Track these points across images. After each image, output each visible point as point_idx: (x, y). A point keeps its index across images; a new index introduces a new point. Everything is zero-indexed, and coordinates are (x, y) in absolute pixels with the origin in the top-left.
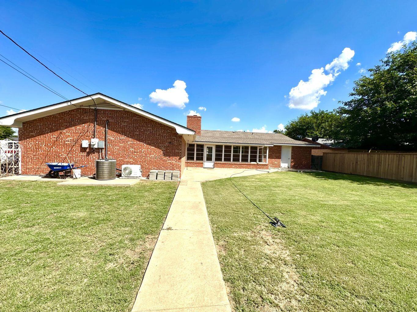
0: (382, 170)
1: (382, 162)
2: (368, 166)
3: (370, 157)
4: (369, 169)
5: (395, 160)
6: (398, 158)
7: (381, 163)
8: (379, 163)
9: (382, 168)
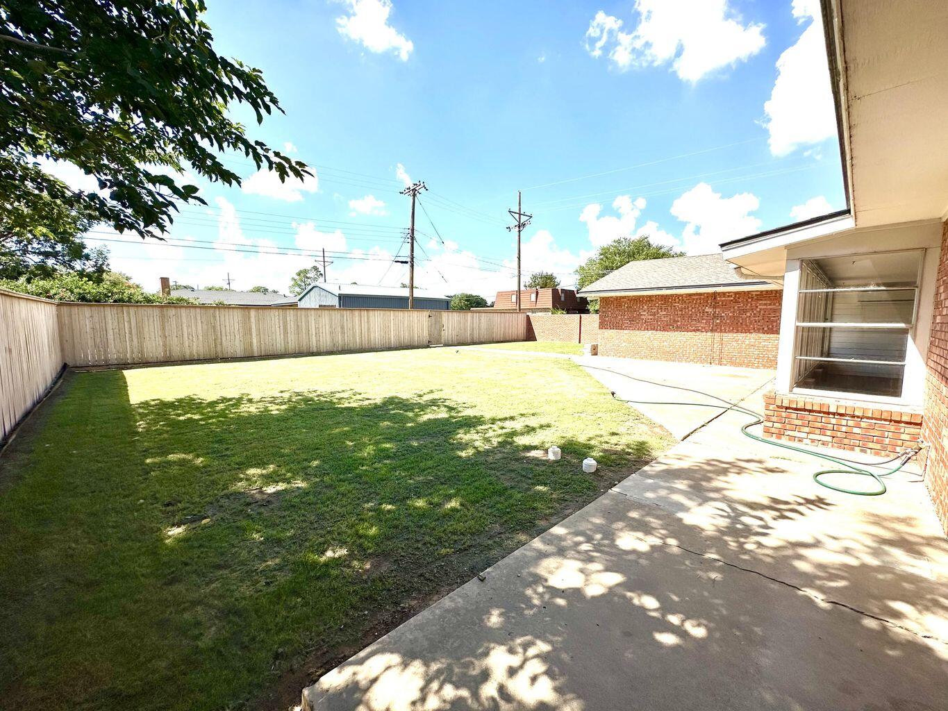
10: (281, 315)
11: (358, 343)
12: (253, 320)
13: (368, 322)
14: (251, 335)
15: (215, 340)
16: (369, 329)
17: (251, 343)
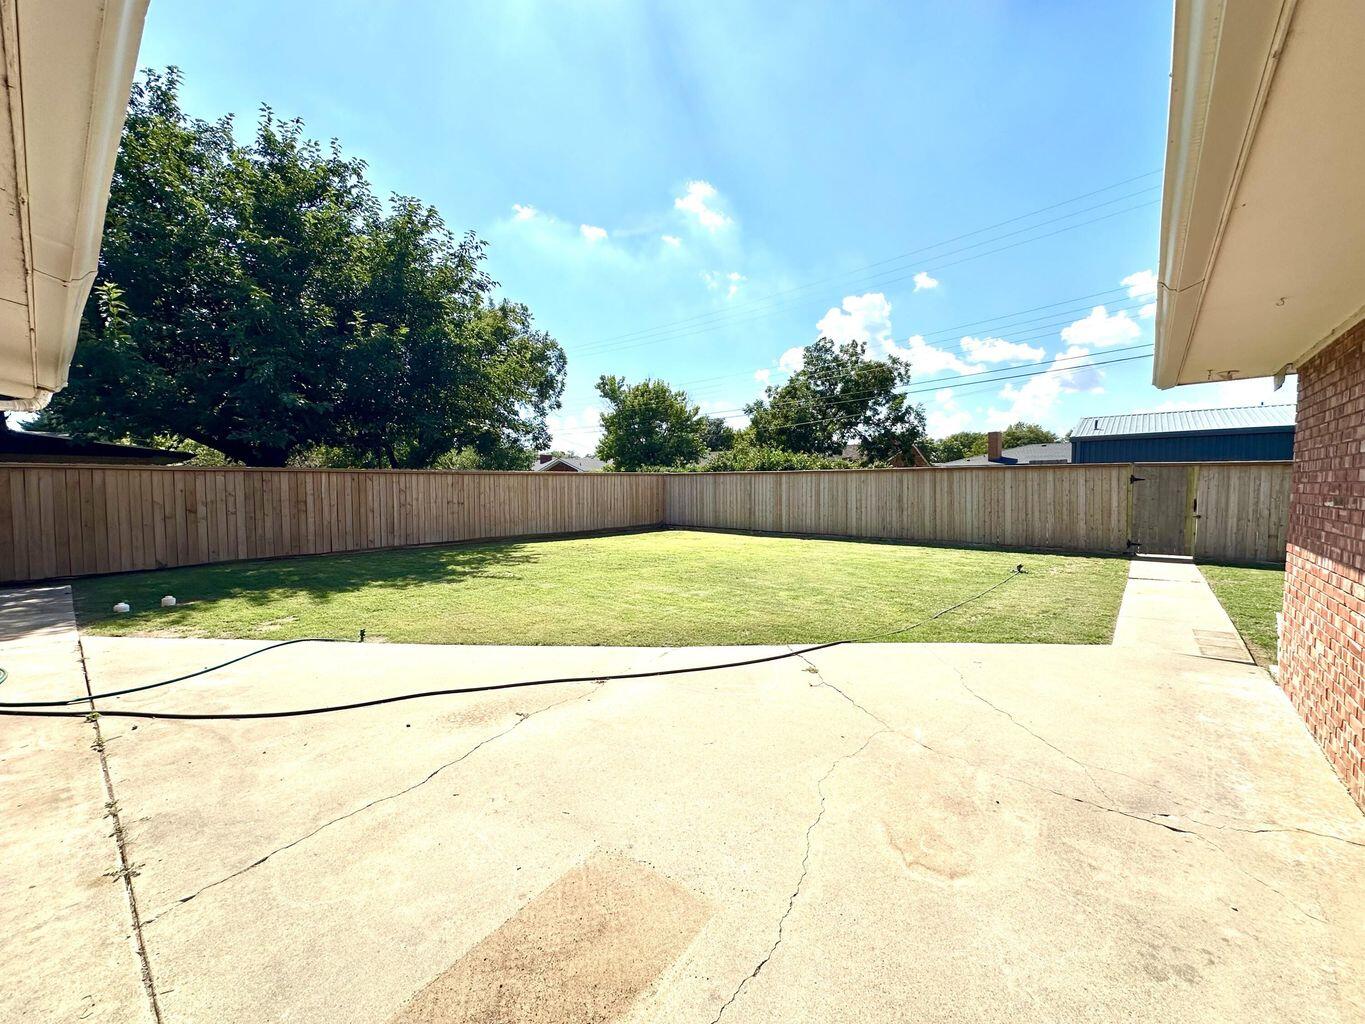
0: (311, 528)
1: (310, 500)
2: (251, 519)
3: (258, 485)
4: (260, 531)
5: (348, 491)
6: (355, 484)
7: (306, 502)
8: (299, 503)
9: (311, 520)
10: (814, 481)
11: (927, 530)
12: (784, 486)
13: (951, 492)
14: (781, 505)
15: (750, 509)
16: (951, 503)
17: (781, 515)
